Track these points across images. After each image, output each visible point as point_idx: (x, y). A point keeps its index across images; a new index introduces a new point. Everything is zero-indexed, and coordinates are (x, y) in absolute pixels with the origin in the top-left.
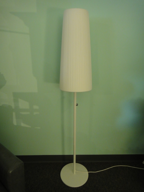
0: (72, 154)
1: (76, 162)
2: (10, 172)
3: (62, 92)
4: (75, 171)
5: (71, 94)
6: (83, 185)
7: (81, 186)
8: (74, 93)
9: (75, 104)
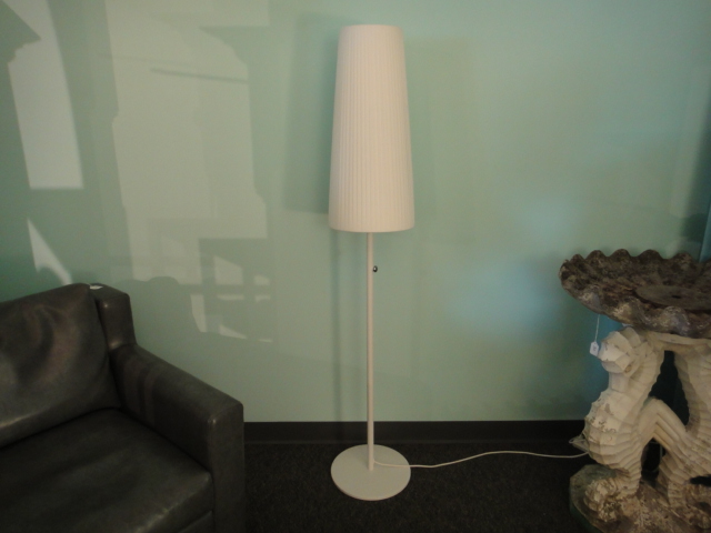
0: (364, 420)
1: (376, 443)
2: (214, 421)
3: (335, 234)
4: (372, 461)
5: (358, 238)
6: (396, 496)
7: (390, 498)
8: (367, 234)
9: (371, 268)
